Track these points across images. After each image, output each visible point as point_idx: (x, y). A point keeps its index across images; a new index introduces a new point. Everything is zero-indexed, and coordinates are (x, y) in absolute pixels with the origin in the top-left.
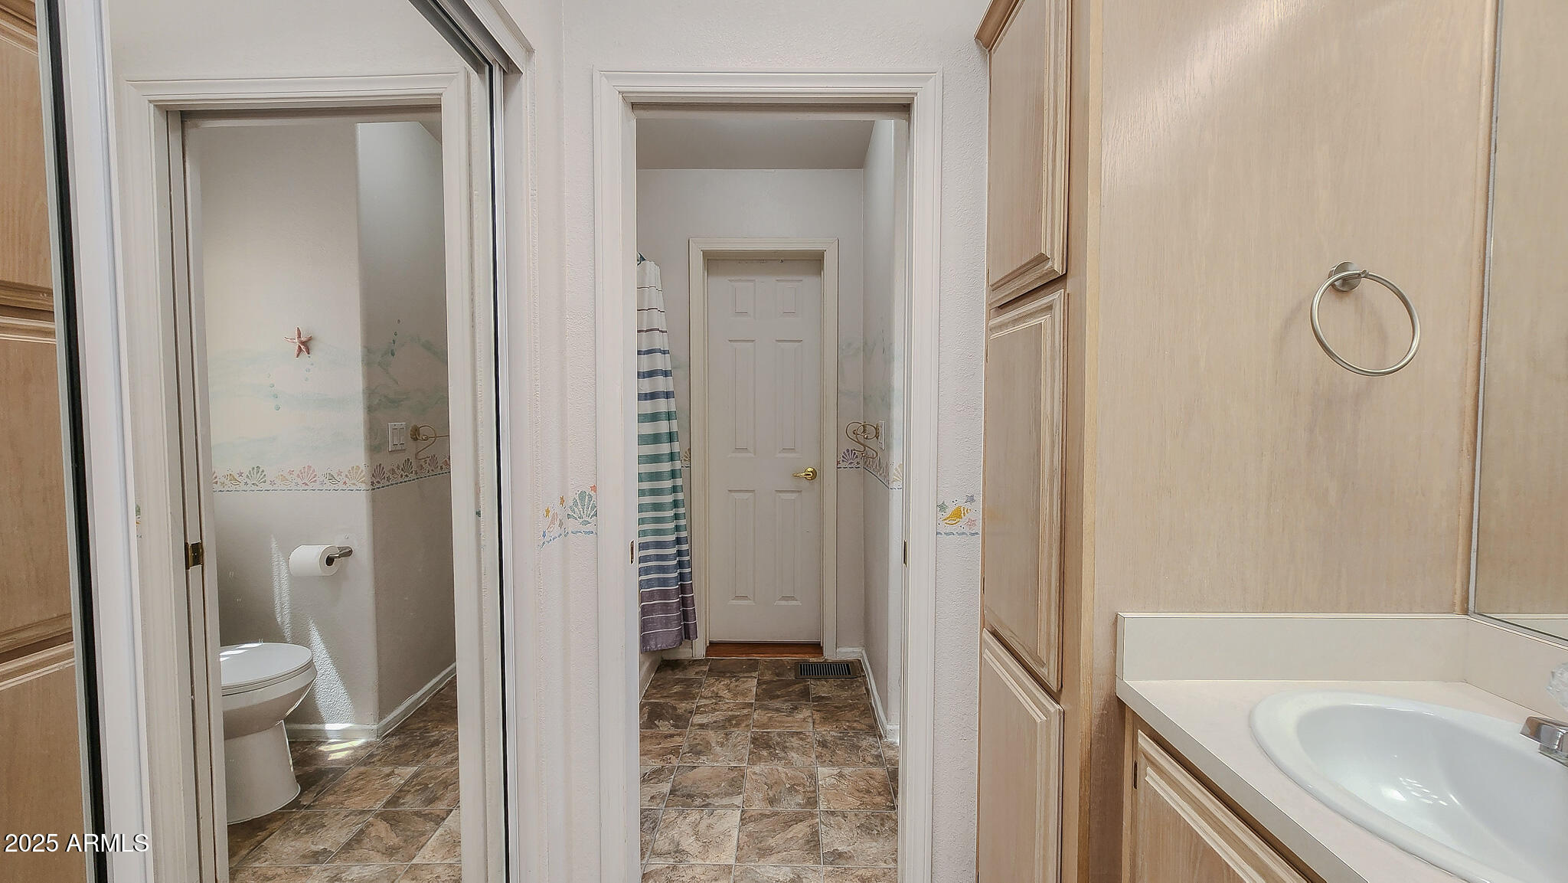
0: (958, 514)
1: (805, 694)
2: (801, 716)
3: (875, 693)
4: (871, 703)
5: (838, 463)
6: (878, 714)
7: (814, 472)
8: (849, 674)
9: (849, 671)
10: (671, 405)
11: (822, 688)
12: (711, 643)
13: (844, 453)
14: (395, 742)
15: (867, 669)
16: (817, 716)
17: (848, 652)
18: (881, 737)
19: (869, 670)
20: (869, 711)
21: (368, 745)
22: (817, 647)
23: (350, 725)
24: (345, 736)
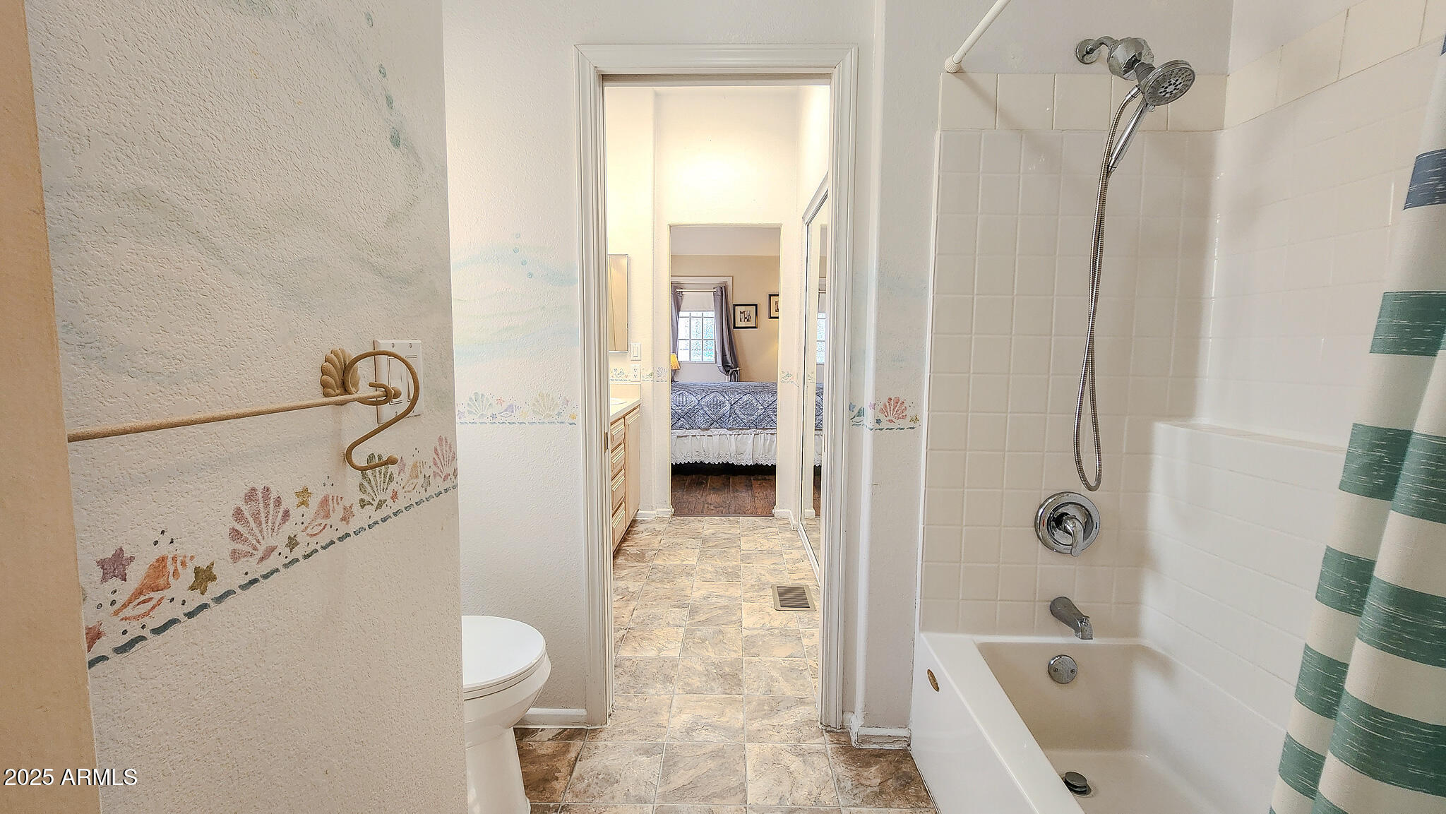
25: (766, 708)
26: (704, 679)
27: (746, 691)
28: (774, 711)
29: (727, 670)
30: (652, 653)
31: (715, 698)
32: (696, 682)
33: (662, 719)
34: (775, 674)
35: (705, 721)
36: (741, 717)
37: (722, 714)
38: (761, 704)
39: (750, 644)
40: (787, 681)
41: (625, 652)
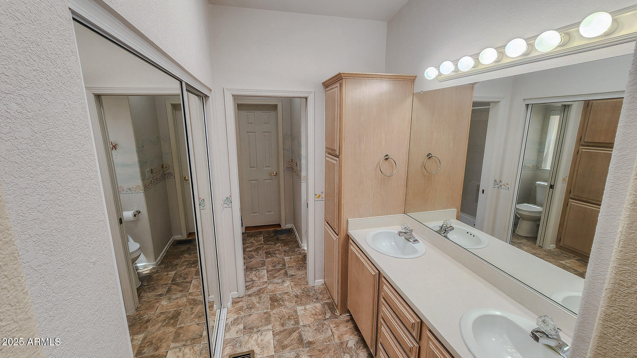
0: (319, 196)
1: (278, 239)
2: (278, 245)
3: (298, 237)
4: (297, 240)
5: (284, 171)
6: (299, 242)
7: (276, 173)
8: (290, 232)
9: (290, 231)
11: (283, 237)
13: (286, 168)
14: (163, 266)
15: (295, 230)
16: (282, 245)
17: (289, 226)
18: (300, 248)
19: (296, 230)
20: (296, 242)
21: (154, 268)
22: (279, 225)
23: (147, 263)
24: (145, 267)
25: (262, 291)
26: (284, 299)
27: (268, 296)
28: (259, 291)
29: (276, 304)
30: (308, 307)
31: (278, 292)
32: (286, 297)
33: (292, 284)
34: (258, 305)
35: (280, 285)
36: (269, 287)
37: (275, 287)
38: (263, 292)
39: (268, 320)
40: (253, 303)
41: (318, 305)
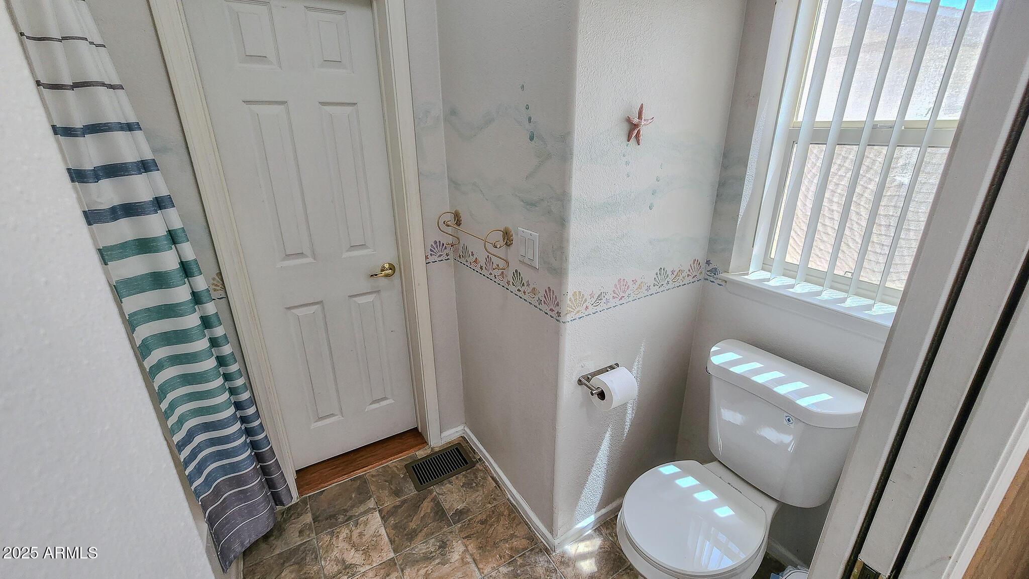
1: (441, 515)
4: (508, 499)
5: (427, 257)
7: (392, 267)
8: (465, 462)
9: (463, 459)
10: (173, 218)
11: (453, 497)
12: (298, 472)
13: (432, 245)
15: (478, 448)
16: (472, 547)
17: (451, 434)
18: (547, 551)
19: (482, 448)
20: (513, 513)
22: (415, 435)
